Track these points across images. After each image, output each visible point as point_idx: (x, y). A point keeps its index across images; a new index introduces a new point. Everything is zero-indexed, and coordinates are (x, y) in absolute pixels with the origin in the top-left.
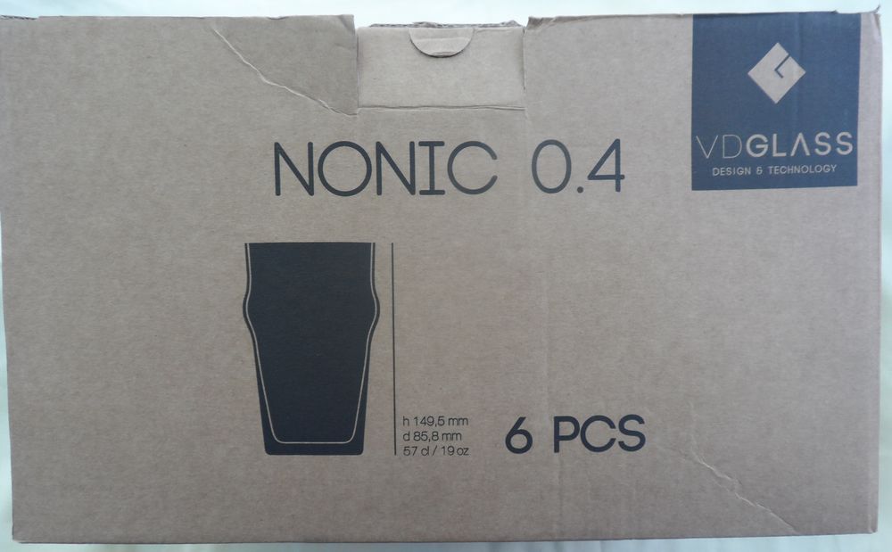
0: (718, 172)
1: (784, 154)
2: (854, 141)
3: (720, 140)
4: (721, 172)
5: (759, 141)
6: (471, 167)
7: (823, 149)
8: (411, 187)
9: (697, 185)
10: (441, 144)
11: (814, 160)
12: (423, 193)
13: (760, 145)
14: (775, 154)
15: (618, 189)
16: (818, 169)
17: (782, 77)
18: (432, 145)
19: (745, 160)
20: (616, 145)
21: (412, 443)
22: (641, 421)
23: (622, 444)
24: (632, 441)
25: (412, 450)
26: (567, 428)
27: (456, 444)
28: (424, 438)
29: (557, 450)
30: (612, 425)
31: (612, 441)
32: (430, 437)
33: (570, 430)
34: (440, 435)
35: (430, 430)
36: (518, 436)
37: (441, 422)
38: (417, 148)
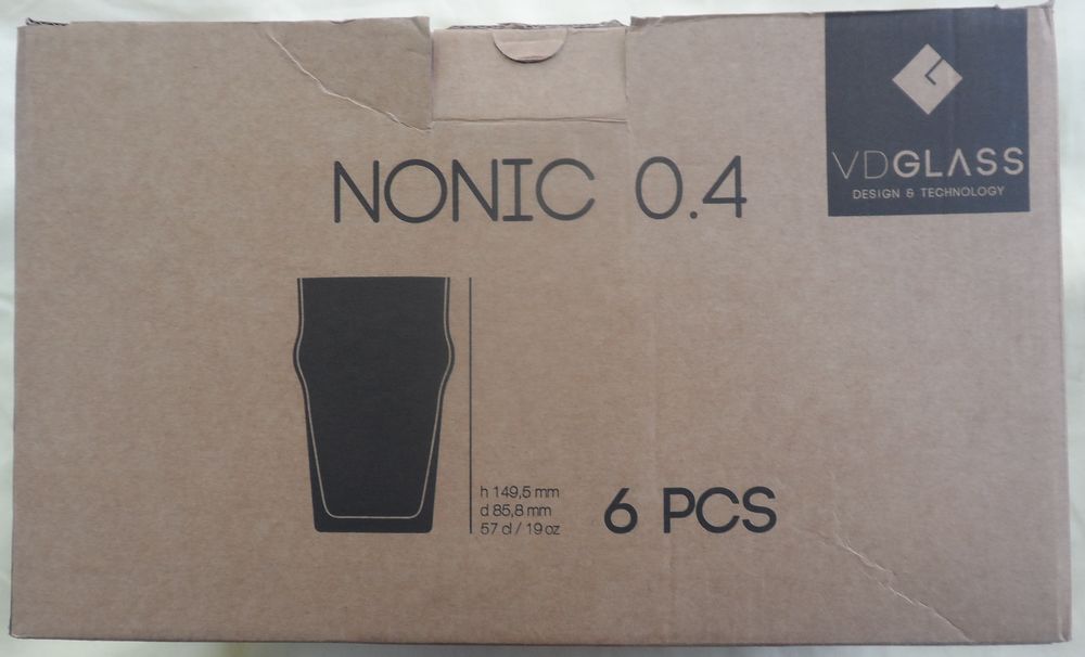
0: (860, 194)
1: (940, 174)
2: (1025, 158)
3: (861, 156)
4: (863, 194)
5: (910, 159)
6: (564, 189)
7: (987, 167)
8: (493, 213)
9: (835, 210)
10: (529, 162)
11: (977, 181)
12: (507, 219)
13: (910, 163)
14: (929, 174)
15: (739, 214)
16: (982, 192)
17: (934, 83)
18: (517, 163)
19: (893, 181)
20: (736, 163)
21: (491, 519)
22: (770, 494)
23: (747, 523)
24: (760, 520)
25: (491, 527)
26: (679, 503)
27: (545, 520)
28: (506, 512)
29: (667, 529)
30: (734, 499)
31: (735, 519)
32: (513, 510)
33: (683, 505)
34: (525, 510)
35: (513, 503)
36: (619, 512)
37: (527, 493)
38: (501, 168)
